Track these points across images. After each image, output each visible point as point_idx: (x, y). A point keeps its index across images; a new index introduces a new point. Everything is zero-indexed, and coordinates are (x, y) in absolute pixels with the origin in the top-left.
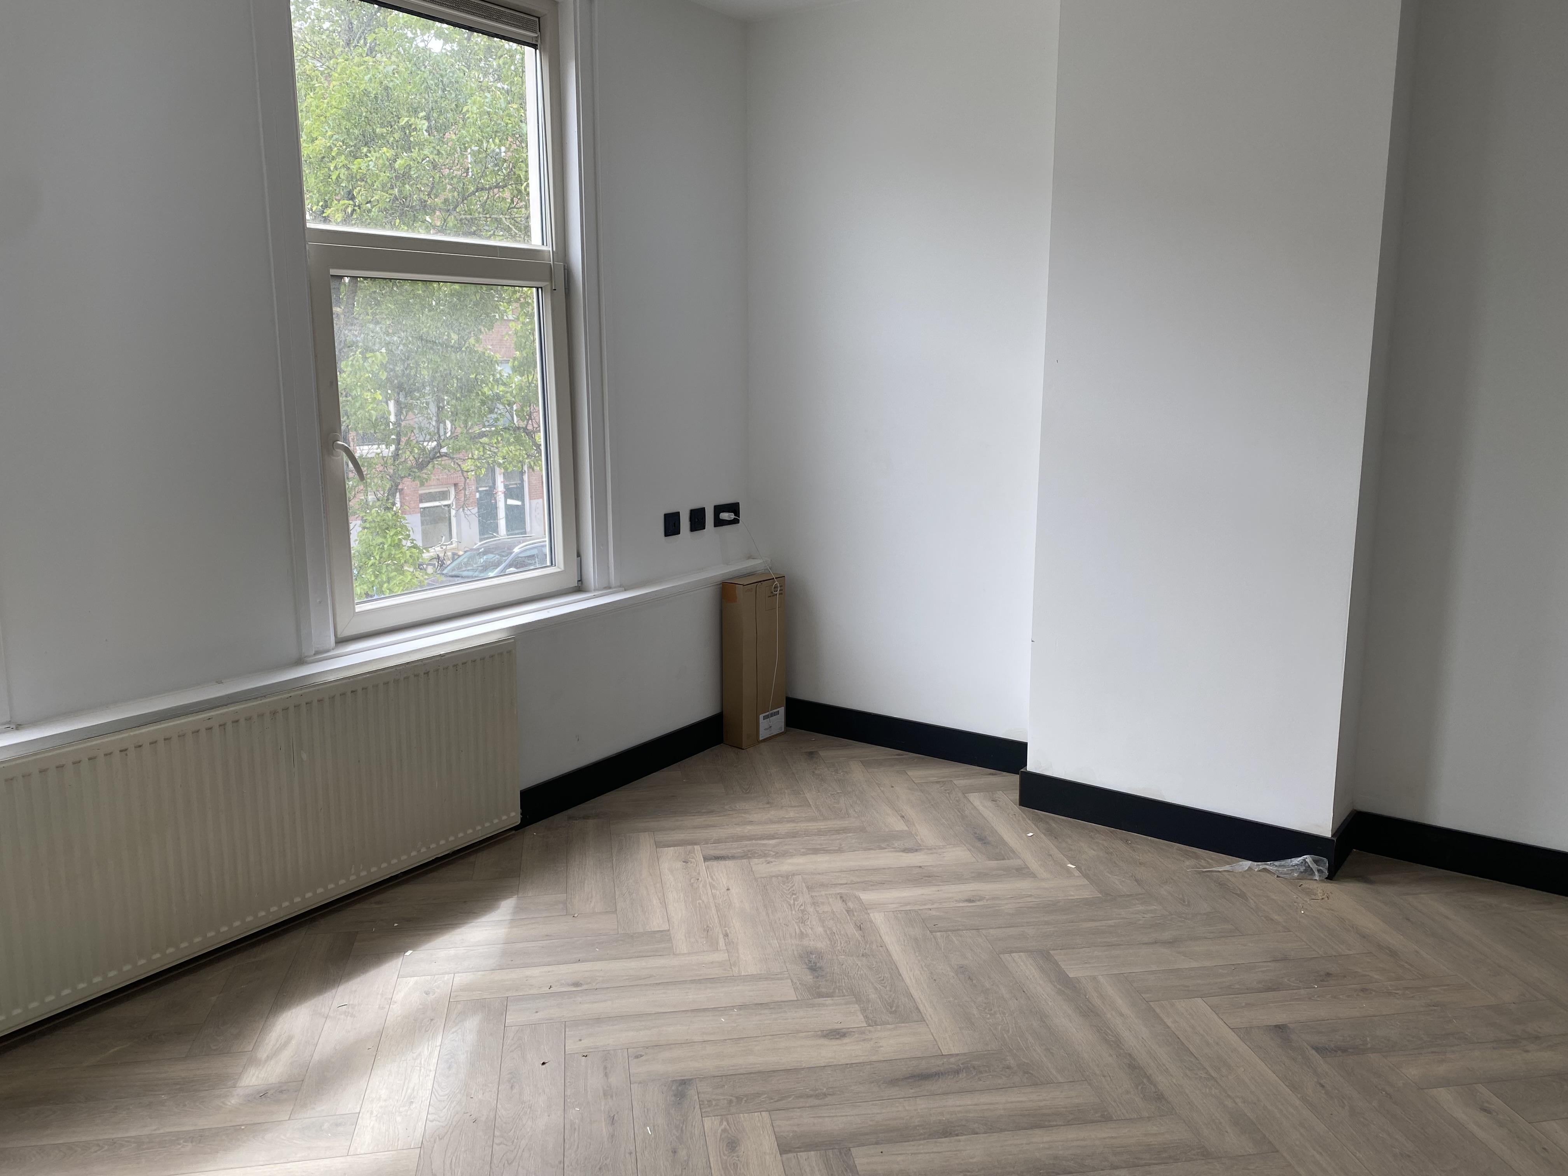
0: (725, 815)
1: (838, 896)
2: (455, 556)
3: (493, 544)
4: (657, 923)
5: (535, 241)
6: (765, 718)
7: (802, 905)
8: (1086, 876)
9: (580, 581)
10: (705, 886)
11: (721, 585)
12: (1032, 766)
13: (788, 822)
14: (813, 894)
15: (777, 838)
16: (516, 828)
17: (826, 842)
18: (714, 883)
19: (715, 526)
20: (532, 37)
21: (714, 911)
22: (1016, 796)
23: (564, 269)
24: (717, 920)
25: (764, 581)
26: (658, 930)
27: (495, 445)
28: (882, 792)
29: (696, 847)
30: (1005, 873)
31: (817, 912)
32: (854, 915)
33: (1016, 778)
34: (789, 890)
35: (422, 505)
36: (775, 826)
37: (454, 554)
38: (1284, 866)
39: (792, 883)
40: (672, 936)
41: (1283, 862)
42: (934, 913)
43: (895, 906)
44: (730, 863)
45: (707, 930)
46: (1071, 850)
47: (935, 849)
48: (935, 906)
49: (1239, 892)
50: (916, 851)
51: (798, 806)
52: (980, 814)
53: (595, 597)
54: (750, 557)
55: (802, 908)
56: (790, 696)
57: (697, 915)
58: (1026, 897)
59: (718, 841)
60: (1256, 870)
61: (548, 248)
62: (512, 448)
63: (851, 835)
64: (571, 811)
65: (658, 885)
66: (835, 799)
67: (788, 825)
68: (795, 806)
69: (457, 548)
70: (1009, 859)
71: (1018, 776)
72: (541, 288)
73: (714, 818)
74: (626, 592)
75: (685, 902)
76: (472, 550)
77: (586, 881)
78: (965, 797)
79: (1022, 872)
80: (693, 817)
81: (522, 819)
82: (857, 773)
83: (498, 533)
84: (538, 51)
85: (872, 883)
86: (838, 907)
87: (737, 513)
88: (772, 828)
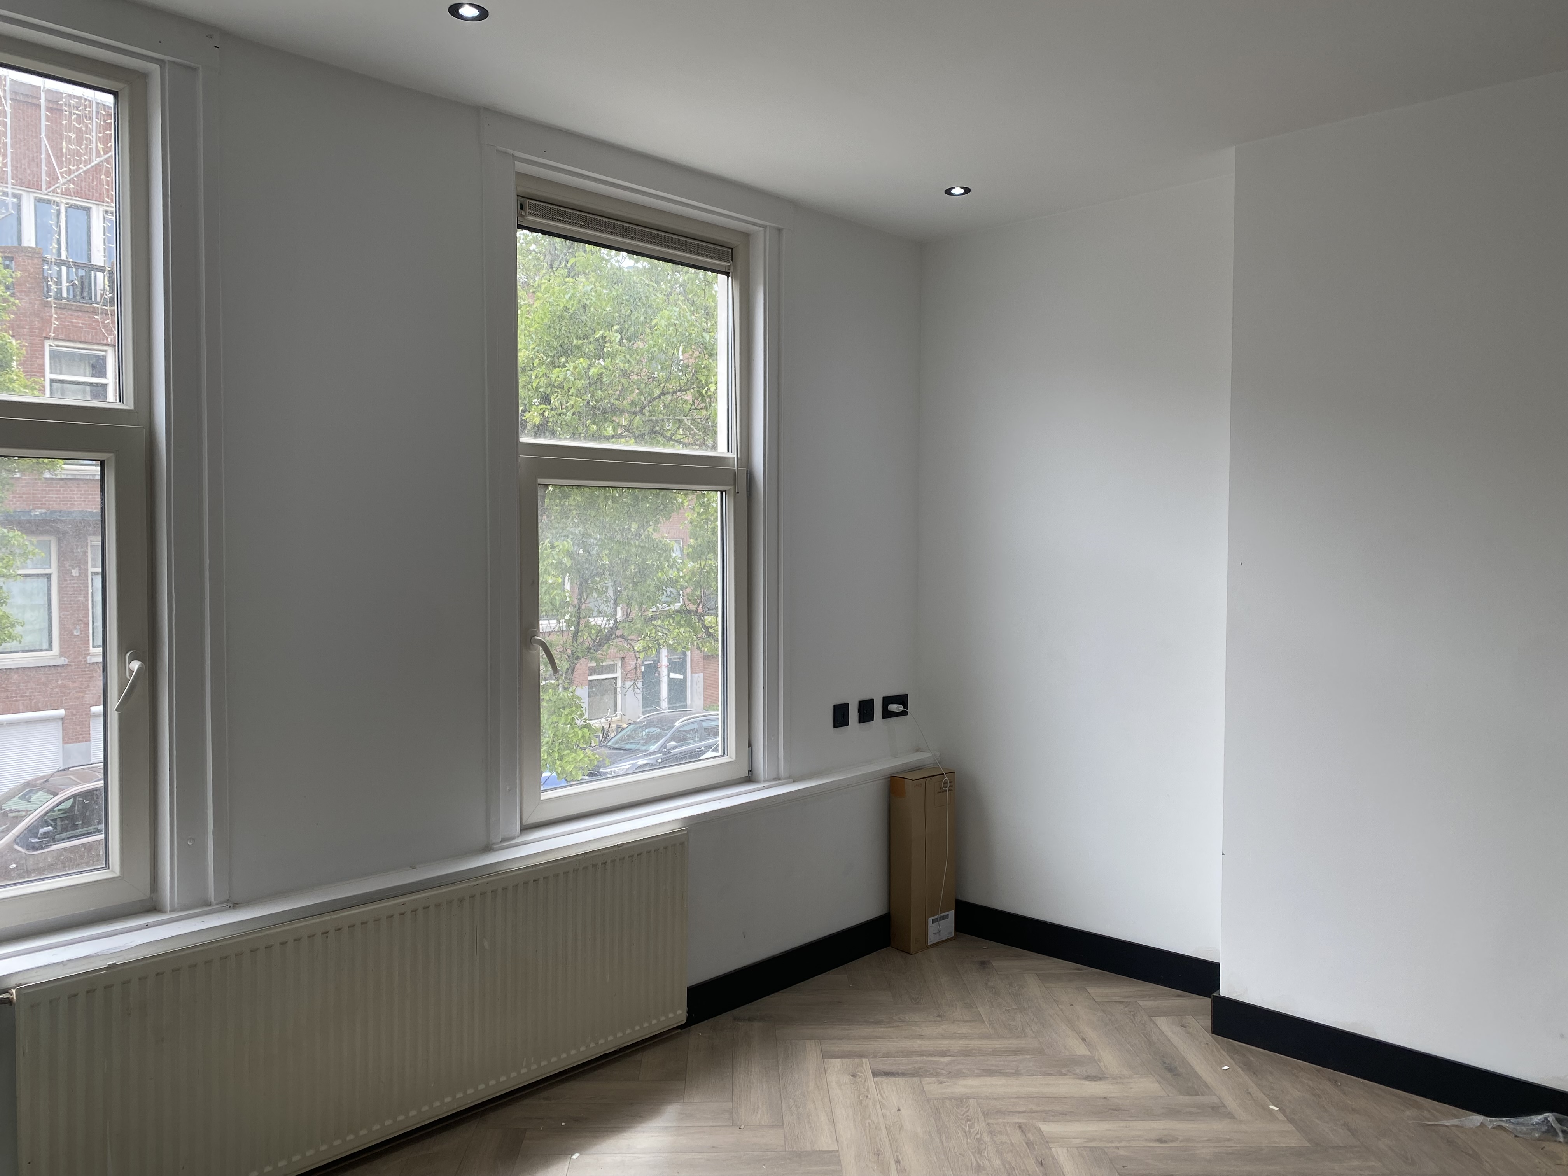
0: (893, 1027)
1: (1017, 1126)
2: (619, 729)
3: (656, 718)
4: (825, 1143)
5: (722, 450)
6: (933, 921)
7: (978, 1133)
8: (1291, 1120)
9: (751, 771)
10: (874, 1105)
11: (889, 779)
12: (1226, 989)
13: (961, 1038)
14: (990, 1121)
15: (950, 1056)
16: (682, 1027)
17: (1002, 1063)
18: (884, 1102)
19: (883, 718)
20: (726, 266)
21: (884, 1131)
22: (1209, 1022)
23: (747, 474)
24: (888, 1144)
25: (933, 776)
26: (827, 1150)
27: (666, 627)
28: (1061, 1010)
29: (864, 1060)
30: (1199, 1111)
31: (995, 1142)
32: (1034, 1148)
33: (1207, 1002)
34: (964, 1114)
35: (590, 678)
36: (946, 1042)
37: (618, 727)
38: (1522, 1124)
39: (967, 1107)
40: (841, 1158)
41: (1521, 1120)
42: (1122, 1152)
43: (1078, 1141)
44: (900, 1081)
45: (878, 1154)
46: (1273, 1089)
47: (1120, 1078)
48: (1123, 1144)
49: (1471, 1152)
50: (1100, 1079)
51: (970, 1021)
52: (1169, 1040)
53: (765, 788)
54: (918, 750)
55: (978, 1136)
56: (960, 899)
57: (867, 1136)
58: (1225, 1141)
59: (888, 1055)
60: (1490, 1127)
61: (733, 455)
62: (683, 629)
63: (1028, 1056)
64: (736, 1012)
65: (826, 1100)
66: (1010, 1016)
67: (961, 1042)
68: (967, 1021)
69: (621, 720)
70: (1203, 1095)
71: (1210, 1000)
72: (726, 491)
73: (882, 1029)
74: (794, 783)
75: (854, 1120)
76: (635, 723)
77: (752, 1090)
78: (1152, 1020)
79: (1218, 1111)
80: (861, 1027)
81: (688, 1018)
82: (1033, 987)
83: (659, 706)
84: (730, 278)
85: (1053, 1114)
86: (1017, 1137)
87: (905, 705)
88: (944, 1044)
